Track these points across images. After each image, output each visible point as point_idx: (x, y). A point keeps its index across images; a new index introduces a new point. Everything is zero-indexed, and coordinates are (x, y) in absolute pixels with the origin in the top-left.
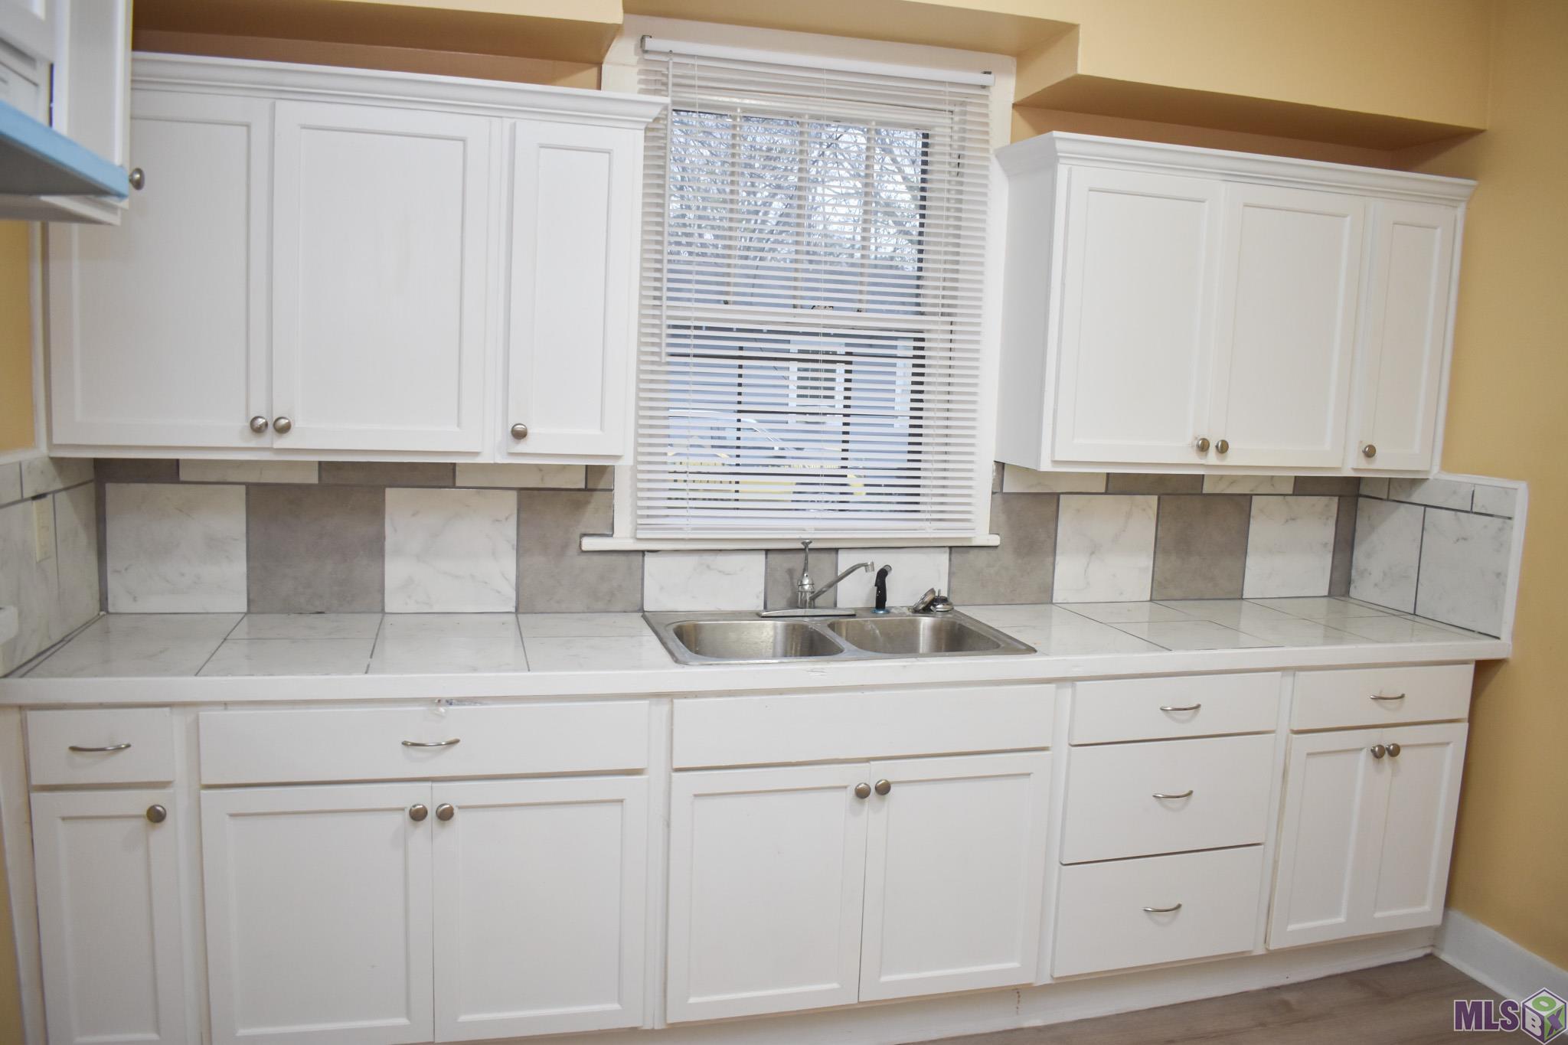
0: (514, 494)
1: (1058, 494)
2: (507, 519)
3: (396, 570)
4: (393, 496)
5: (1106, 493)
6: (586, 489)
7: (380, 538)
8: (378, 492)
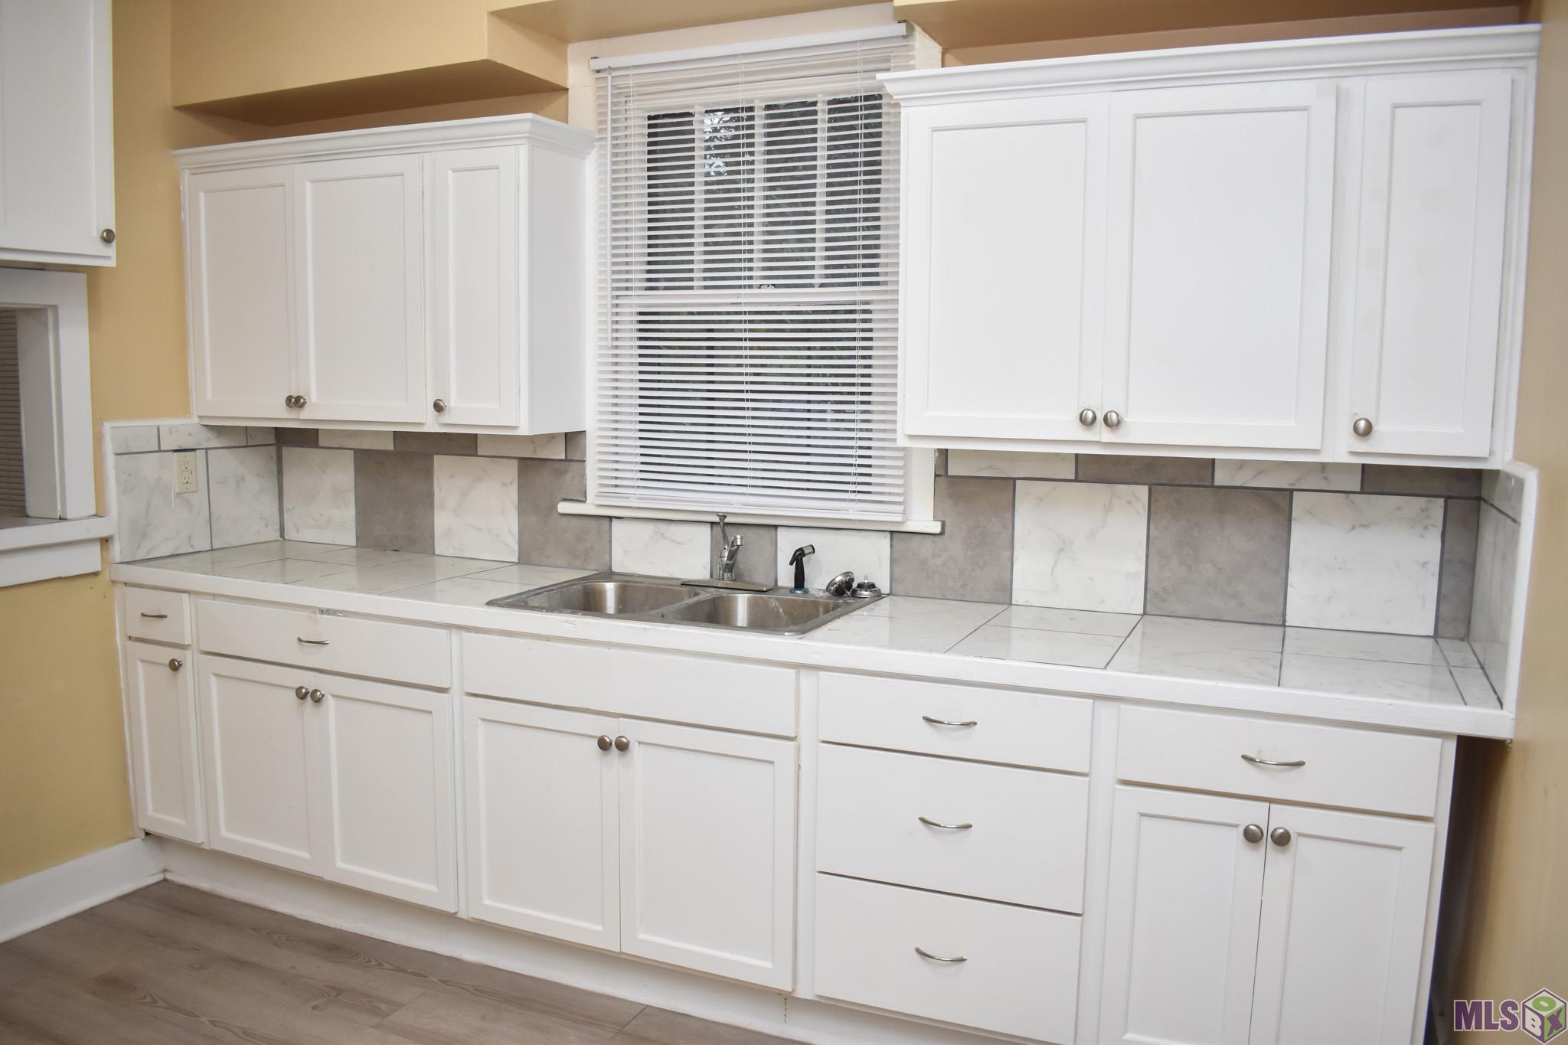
0: (515, 462)
1: (1014, 480)
2: (511, 483)
3: (442, 520)
4: (440, 462)
5: (1076, 480)
6: (566, 460)
7: (430, 495)
8: (429, 457)
